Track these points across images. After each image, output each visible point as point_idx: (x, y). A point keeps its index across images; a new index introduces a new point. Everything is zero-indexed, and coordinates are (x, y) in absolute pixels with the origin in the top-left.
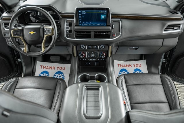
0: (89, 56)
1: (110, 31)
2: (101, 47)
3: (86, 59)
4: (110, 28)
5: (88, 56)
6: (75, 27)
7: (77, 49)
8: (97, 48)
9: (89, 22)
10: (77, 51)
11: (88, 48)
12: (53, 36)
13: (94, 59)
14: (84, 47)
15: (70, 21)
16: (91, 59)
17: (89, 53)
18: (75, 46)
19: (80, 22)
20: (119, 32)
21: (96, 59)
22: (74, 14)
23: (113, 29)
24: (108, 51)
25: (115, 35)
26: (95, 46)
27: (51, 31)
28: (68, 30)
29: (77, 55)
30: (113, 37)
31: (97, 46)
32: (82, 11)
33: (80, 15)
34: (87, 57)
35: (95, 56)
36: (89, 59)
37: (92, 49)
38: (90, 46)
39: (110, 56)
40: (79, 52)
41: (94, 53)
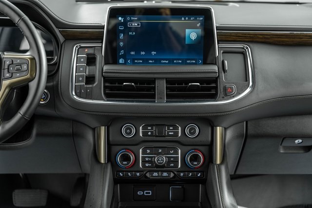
0: (148, 162)
1: (217, 78)
2: (187, 131)
3: (138, 171)
4: (215, 68)
5: (144, 162)
6: (106, 68)
7: (111, 139)
8: (176, 134)
9: (148, 51)
10: (109, 145)
11: (145, 134)
12: (33, 85)
13: (165, 174)
14: (134, 131)
15: (91, 51)
16: (155, 174)
17: (148, 151)
18: (103, 128)
19: (122, 52)
20: (247, 79)
21: (172, 175)
22: (103, 27)
23: (224, 71)
24: (211, 145)
25: (232, 89)
26: (169, 126)
27: (25, 67)
28: (82, 76)
29: (110, 157)
30: (226, 95)
31: (176, 128)
32: (128, 19)
33: (122, 31)
34: (144, 165)
35: (169, 162)
36: (148, 175)
37: (158, 139)
38: (152, 126)
39: (218, 162)
40: (115, 149)
41: (166, 151)
